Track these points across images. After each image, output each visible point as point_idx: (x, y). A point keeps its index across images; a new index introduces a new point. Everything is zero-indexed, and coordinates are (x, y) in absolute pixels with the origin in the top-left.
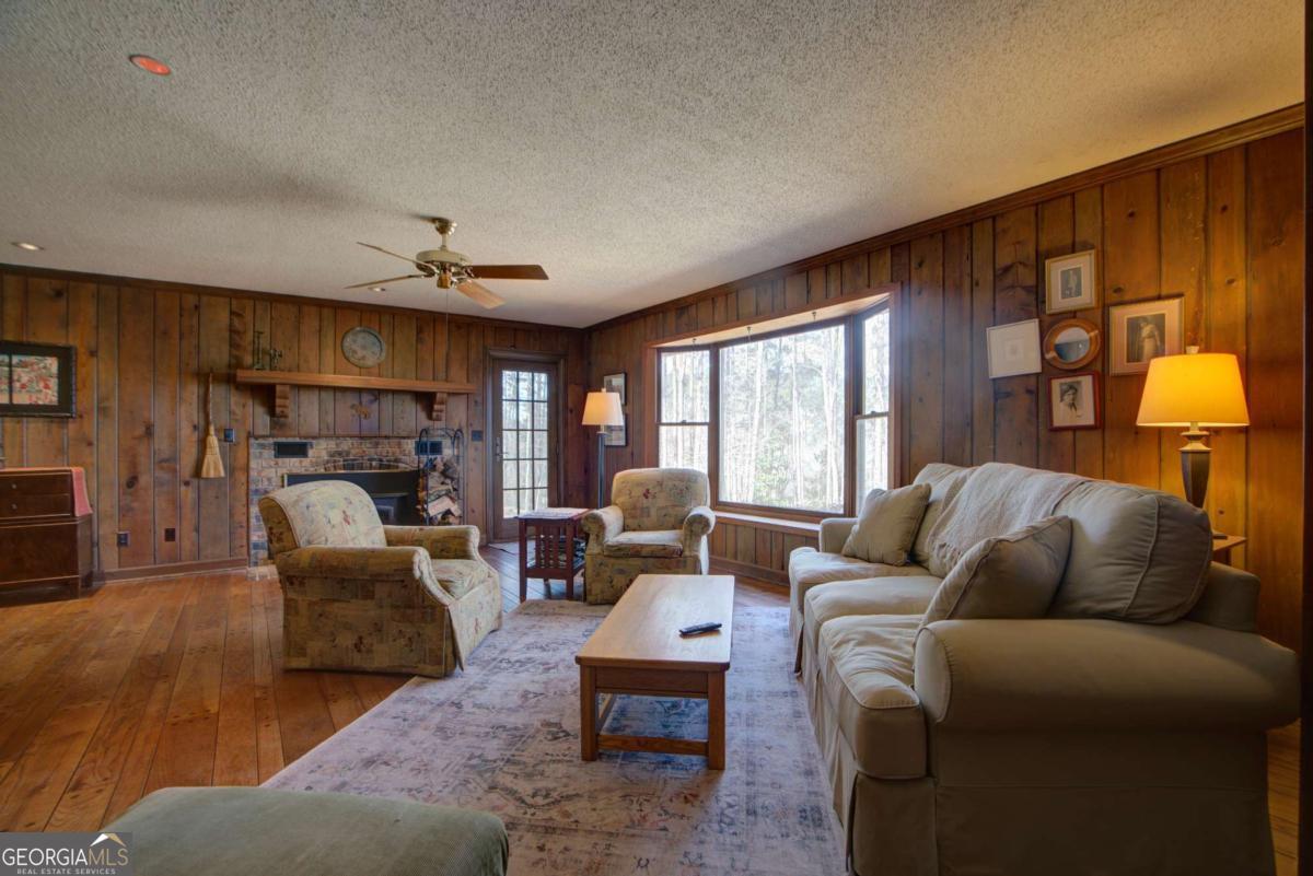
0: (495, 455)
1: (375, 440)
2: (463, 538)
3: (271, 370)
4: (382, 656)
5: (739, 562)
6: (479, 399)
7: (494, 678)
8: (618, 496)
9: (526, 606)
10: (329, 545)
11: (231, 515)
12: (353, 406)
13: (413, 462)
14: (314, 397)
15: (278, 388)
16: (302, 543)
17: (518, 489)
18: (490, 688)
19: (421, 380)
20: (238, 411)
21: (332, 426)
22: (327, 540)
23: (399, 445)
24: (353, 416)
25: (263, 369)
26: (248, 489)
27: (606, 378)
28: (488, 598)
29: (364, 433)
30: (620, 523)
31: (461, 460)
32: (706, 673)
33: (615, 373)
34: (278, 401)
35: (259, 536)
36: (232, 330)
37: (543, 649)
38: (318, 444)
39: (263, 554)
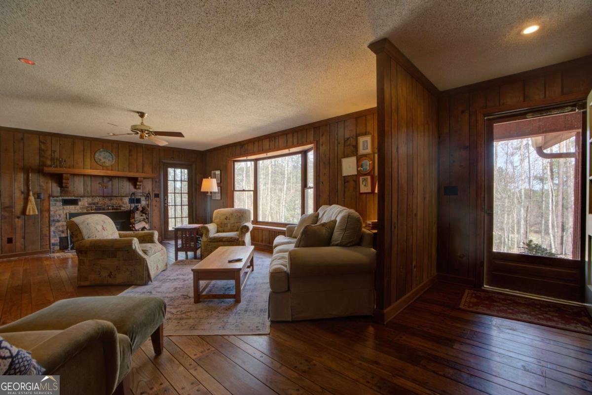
0: (165, 204)
1: (109, 198)
2: (152, 235)
3: (60, 167)
4: (120, 278)
5: (263, 244)
6: (157, 180)
7: (164, 284)
8: (215, 220)
9: (178, 262)
10: (97, 238)
11: (41, 231)
12: (99, 183)
13: (128, 207)
14: (82, 179)
15: (64, 175)
16: (86, 238)
17: (175, 218)
18: (162, 287)
19: (131, 172)
20: (44, 185)
21: (90, 192)
22: (96, 237)
23: (121, 200)
24: (99, 187)
25: (56, 167)
26: (49, 220)
27: (213, 172)
28: (162, 257)
29: (105, 195)
30: (216, 229)
31: (150, 206)
32: (234, 272)
33: (217, 170)
34: (64, 181)
35: (55, 240)
36: (40, 149)
37: (183, 275)
38: (83, 199)
39: (57, 248)
